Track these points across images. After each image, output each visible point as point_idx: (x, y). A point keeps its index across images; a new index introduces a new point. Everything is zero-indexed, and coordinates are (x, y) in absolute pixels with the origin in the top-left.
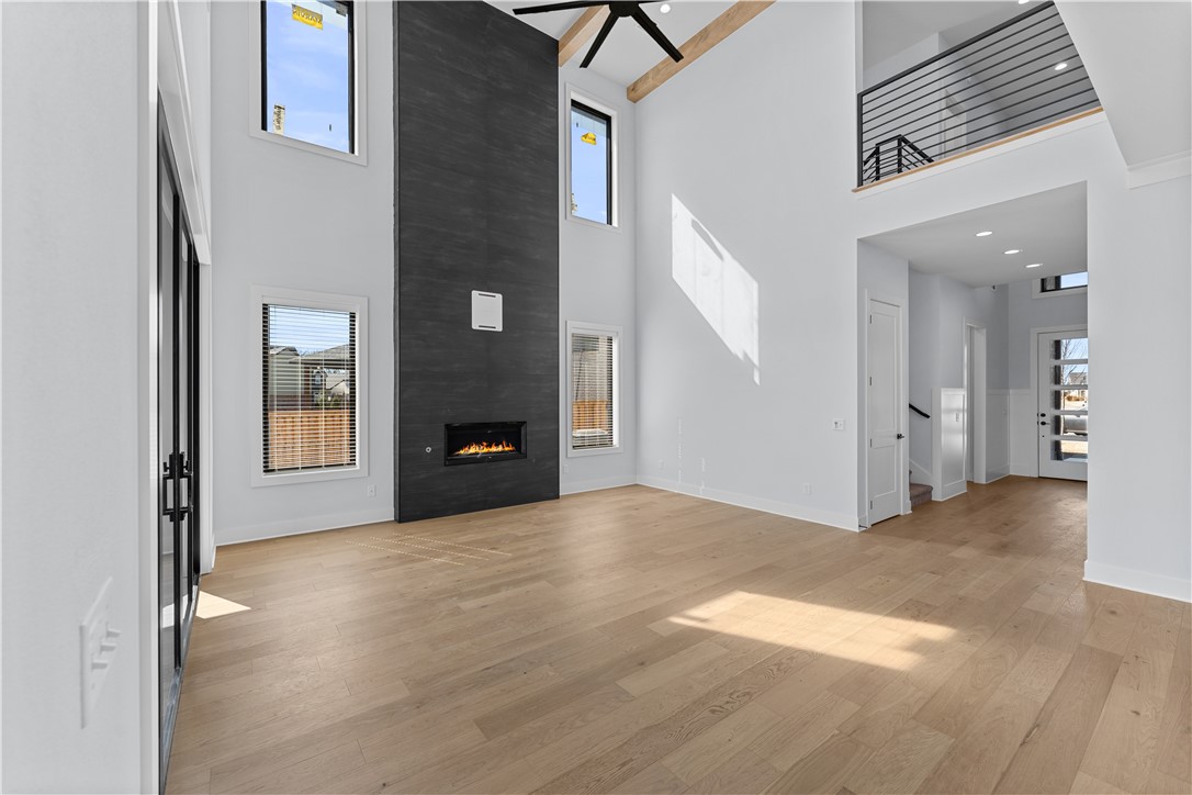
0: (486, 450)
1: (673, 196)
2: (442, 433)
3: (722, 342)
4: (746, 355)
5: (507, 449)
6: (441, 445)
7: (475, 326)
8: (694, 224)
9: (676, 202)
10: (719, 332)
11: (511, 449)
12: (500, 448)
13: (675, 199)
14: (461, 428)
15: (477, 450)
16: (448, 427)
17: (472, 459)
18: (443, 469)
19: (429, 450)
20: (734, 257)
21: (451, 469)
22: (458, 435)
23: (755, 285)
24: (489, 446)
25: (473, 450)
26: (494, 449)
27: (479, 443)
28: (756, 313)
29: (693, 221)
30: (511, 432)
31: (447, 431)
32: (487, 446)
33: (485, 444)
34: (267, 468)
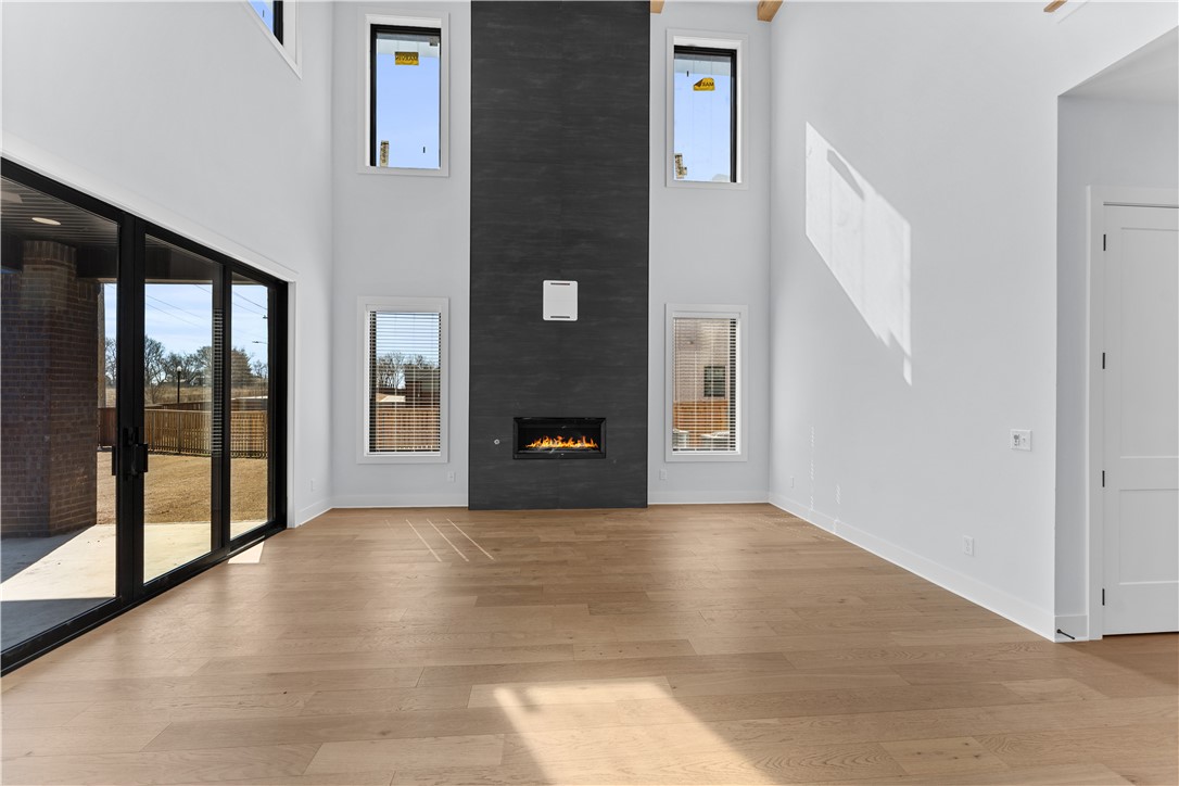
0: (560, 445)
1: (808, 124)
2: (511, 426)
3: (862, 318)
4: (892, 337)
5: (587, 445)
6: (511, 438)
7: (547, 317)
8: (831, 158)
9: (810, 131)
10: (857, 305)
11: (592, 445)
12: (579, 445)
13: (810, 129)
14: (532, 421)
15: (551, 445)
16: (517, 420)
17: (546, 455)
18: (513, 462)
19: (497, 442)
20: (879, 191)
21: (521, 463)
22: (528, 431)
23: (907, 227)
24: (565, 440)
25: (545, 445)
26: (570, 444)
27: (553, 437)
28: (907, 273)
29: (829, 152)
30: (590, 428)
31: (516, 425)
32: (562, 441)
33: (560, 438)
34: (372, 449)
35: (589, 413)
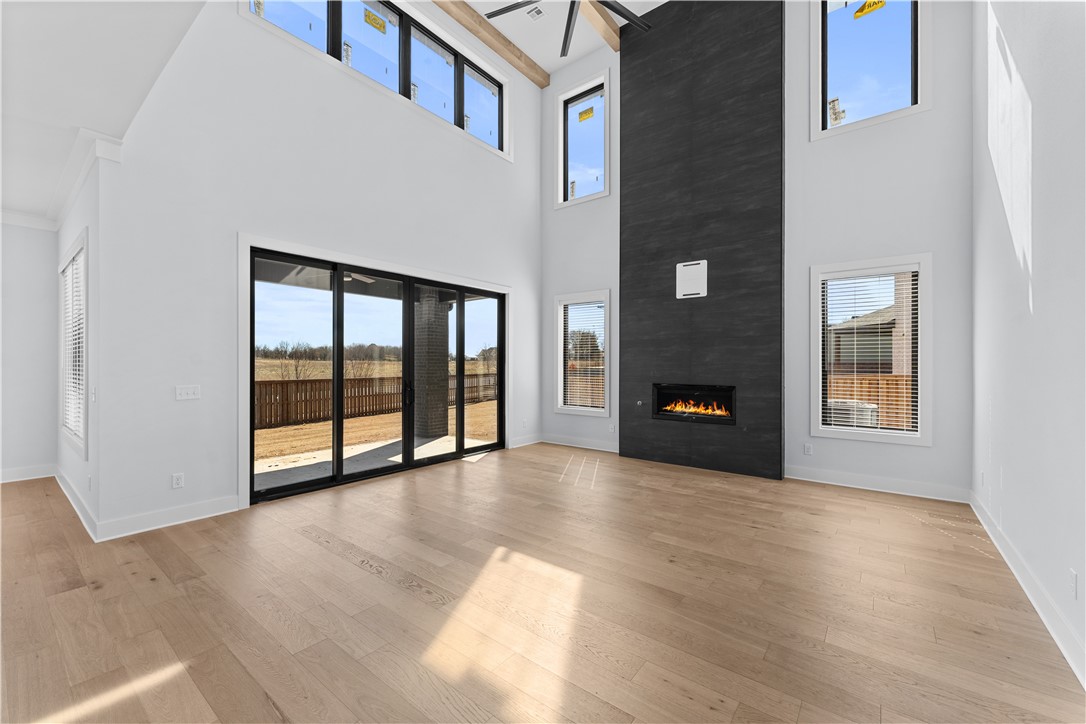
0: (692, 410)
2: (649, 390)
5: (718, 412)
6: (650, 401)
7: (679, 295)
8: (997, 29)
10: (1010, 221)
11: (723, 413)
12: (710, 411)
14: (669, 387)
15: (684, 409)
16: (655, 385)
17: (680, 417)
18: (651, 421)
19: (639, 403)
21: (659, 422)
22: (665, 395)
24: (697, 405)
25: (679, 408)
26: (701, 410)
27: (686, 402)
30: (723, 395)
31: (656, 391)
32: (694, 405)
33: (692, 402)
34: (565, 403)
35: (720, 381)
